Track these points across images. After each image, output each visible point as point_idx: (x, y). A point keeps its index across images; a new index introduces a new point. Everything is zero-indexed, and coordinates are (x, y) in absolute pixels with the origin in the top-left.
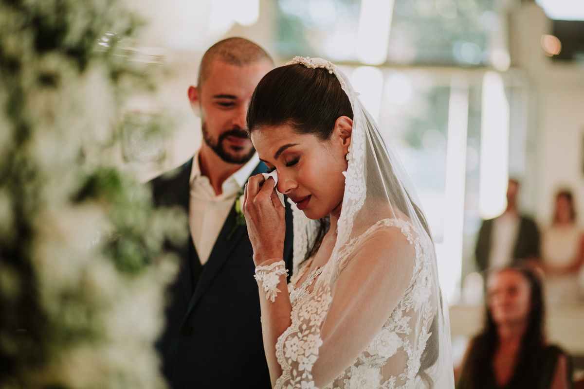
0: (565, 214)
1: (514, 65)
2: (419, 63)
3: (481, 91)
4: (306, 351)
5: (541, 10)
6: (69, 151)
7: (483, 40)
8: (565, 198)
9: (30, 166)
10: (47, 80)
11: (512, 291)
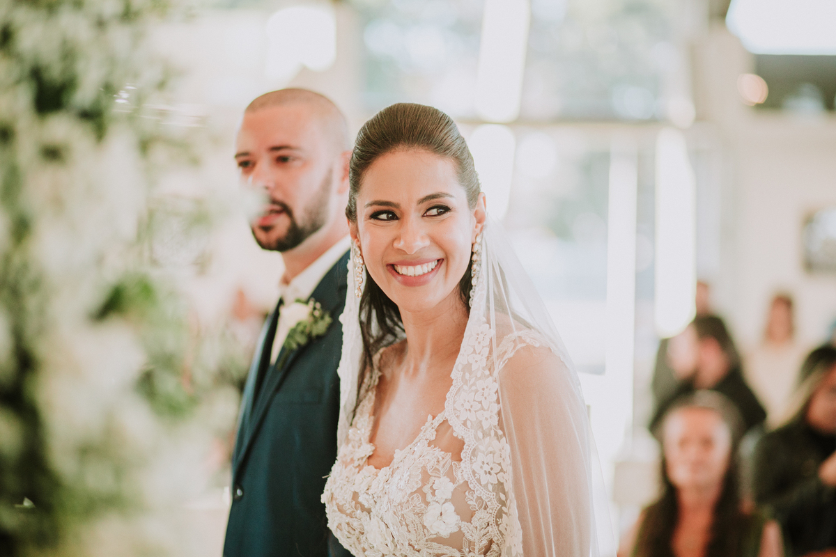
1: (700, 118)
2: (565, 119)
3: (654, 157)
5: (737, 40)
7: (655, 84)
9: (33, 272)
10: (52, 154)
11: (707, 443)
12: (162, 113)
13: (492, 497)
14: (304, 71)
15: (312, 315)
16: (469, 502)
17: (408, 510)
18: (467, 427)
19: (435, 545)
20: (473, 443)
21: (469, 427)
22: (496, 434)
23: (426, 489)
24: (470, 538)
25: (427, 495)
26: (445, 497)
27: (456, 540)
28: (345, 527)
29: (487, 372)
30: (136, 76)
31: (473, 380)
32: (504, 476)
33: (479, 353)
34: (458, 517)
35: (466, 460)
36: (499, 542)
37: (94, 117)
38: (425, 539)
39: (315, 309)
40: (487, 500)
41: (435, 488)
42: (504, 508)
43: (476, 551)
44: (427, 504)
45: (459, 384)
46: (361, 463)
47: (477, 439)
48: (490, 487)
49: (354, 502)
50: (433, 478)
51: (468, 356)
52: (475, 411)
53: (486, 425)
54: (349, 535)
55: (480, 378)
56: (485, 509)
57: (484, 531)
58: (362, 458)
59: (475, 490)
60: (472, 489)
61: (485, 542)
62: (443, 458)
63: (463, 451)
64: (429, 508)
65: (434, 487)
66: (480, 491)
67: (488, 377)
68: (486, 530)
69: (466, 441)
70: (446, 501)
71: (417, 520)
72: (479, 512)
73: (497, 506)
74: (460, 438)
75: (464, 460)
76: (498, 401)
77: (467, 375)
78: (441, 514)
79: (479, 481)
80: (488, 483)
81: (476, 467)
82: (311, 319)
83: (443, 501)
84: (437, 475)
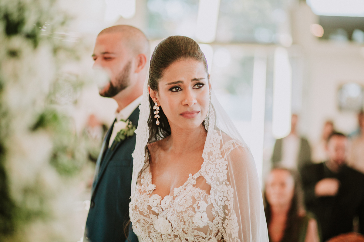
1: (294, 43)
2: (235, 42)
3: (273, 59)
5: (310, 9)
9: (4, 108)
10: (13, 54)
11: (283, 185)
12: (63, 36)
13: (222, 211)
14: (121, 18)
15: (128, 127)
16: (213, 213)
17: (185, 215)
18: (212, 179)
19: (196, 231)
20: (215, 187)
21: (213, 179)
22: (226, 184)
23: (195, 206)
24: (211, 229)
25: (195, 209)
26: (203, 210)
27: (205, 230)
28: (142, 221)
29: (221, 156)
30: (52, 19)
31: (214, 159)
32: (229, 202)
33: (216, 147)
34: (208, 219)
35: (212, 194)
36: (222, 232)
37: (32, 37)
38: (192, 228)
39: (129, 124)
40: (219, 213)
41: (199, 206)
42: (226, 217)
43: (213, 235)
44: (195, 212)
45: (207, 160)
46: (151, 193)
47: (217, 185)
48: (221, 207)
49: (149, 210)
50: (198, 201)
51: (210, 148)
52: (216, 173)
53: (221, 180)
54: (143, 225)
55: (218, 158)
56: (218, 216)
57: (217, 226)
58: (151, 191)
59: (216, 208)
60: (214, 207)
61: (217, 231)
62: (202, 193)
63: (211, 190)
64: (196, 214)
66: (217, 209)
67: (221, 158)
68: (218, 226)
69: (212, 186)
70: (204, 212)
71: (190, 220)
73: (223, 215)
74: (209, 184)
75: (211, 194)
76: (227, 169)
77: (211, 157)
78: (201, 217)
79: (217, 204)
80: (220, 205)
81: (216, 198)
82: (127, 129)
84: (199, 200)
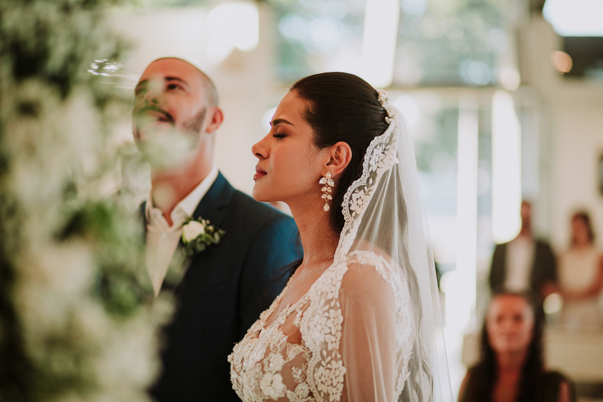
0: (583, 236)
1: (524, 83)
2: (426, 84)
3: (490, 112)
4: (333, 380)
5: (550, 26)
6: (53, 184)
7: (491, 59)
8: (582, 220)
9: (10, 201)
10: (27, 109)
11: (518, 318)
12: (116, 80)
14: (236, 52)
16: (295, 376)
17: (252, 375)
22: (336, 356)
23: (265, 361)
25: (265, 366)
26: (276, 369)
31: (326, 308)
34: (284, 386)
37: (61, 81)
38: (262, 399)
44: (264, 372)
45: (315, 307)
47: (323, 355)
50: (272, 354)
53: (330, 347)
62: (282, 339)
64: (265, 375)
65: (270, 361)
70: (277, 372)
71: (257, 384)
72: (302, 384)
78: (272, 382)
83: (275, 372)
84: (275, 352)
